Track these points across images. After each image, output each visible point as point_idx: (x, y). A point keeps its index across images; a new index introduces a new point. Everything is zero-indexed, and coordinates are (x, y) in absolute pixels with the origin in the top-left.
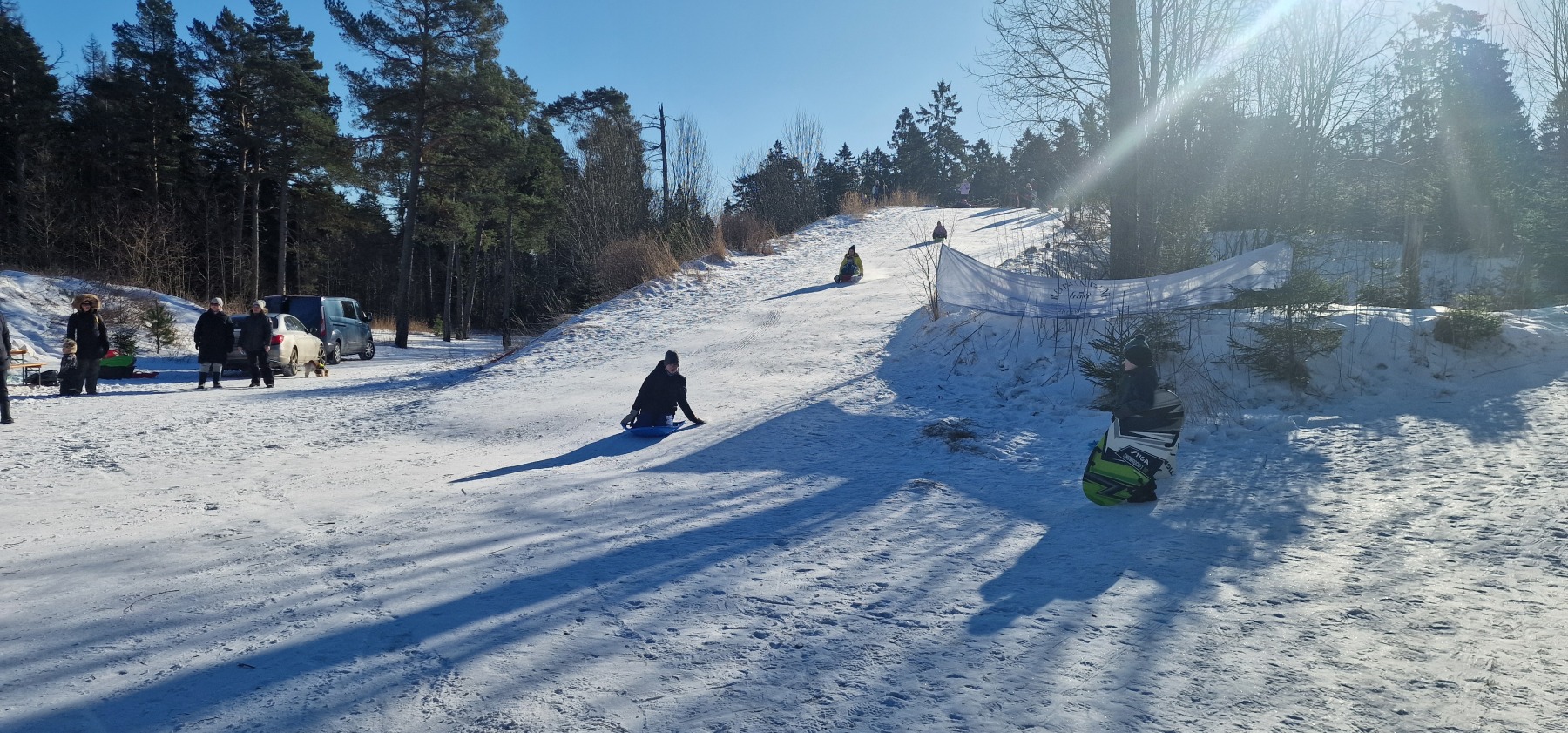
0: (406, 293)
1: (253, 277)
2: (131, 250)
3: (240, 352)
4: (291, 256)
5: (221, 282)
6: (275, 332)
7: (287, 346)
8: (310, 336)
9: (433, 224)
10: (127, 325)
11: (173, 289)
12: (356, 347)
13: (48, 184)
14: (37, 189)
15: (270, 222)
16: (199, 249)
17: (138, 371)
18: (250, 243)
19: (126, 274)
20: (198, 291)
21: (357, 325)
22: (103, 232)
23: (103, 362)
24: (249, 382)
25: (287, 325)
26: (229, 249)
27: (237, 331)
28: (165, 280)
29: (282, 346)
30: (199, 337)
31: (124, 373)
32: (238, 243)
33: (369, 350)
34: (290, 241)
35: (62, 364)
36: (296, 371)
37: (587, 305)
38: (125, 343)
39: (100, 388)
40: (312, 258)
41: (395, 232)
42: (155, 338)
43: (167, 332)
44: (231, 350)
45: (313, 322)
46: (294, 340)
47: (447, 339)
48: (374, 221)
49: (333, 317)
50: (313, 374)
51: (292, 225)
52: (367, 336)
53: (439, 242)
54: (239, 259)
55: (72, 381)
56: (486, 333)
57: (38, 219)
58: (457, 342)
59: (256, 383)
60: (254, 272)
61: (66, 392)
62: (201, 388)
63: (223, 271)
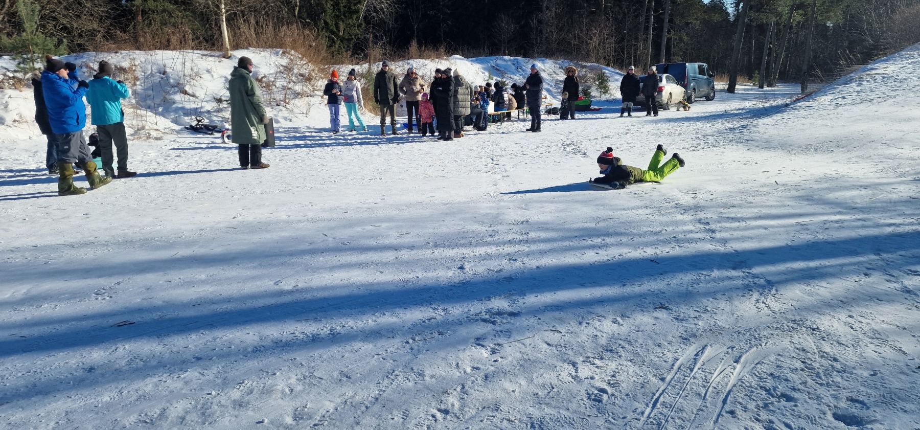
0: (737, 58)
1: (647, 54)
2: (590, 43)
3: (641, 97)
4: (669, 39)
5: (631, 58)
6: (661, 85)
7: (666, 93)
8: (679, 86)
9: (759, 11)
10: (588, 84)
11: (608, 64)
12: (704, 93)
13: (555, 12)
14: (551, 15)
15: (659, 20)
16: (622, 39)
17: (592, 107)
18: (647, 34)
19: (587, 58)
20: (620, 64)
21: (706, 79)
22: (578, 35)
23: (577, 103)
24: (645, 113)
25: (667, 81)
26: (636, 39)
27: (641, 84)
28: (605, 58)
29: (664, 93)
30: (623, 88)
31: (586, 109)
32: (641, 36)
33: (712, 94)
34: (669, 31)
35: (562, 104)
36: (670, 107)
37: (875, 58)
38: (586, 93)
39: (576, 116)
40: (681, 40)
41: (731, 18)
42: (599, 90)
43: (606, 87)
44: (638, 95)
45: (680, 78)
46: (670, 89)
47: (761, 87)
48: (720, 13)
49: (692, 75)
50: (682, 109)
51: (671, 21)
52: (711, 86)
53: (762, 22)
54: (641, 44)
55: (565, 112)
56: (789, 82)
57: (550, 31)
58: (768, 88)
59: (649, 114)
60: (648, 51)
61: (563, 117)
62: (622, 116)
63: (633, 52)
